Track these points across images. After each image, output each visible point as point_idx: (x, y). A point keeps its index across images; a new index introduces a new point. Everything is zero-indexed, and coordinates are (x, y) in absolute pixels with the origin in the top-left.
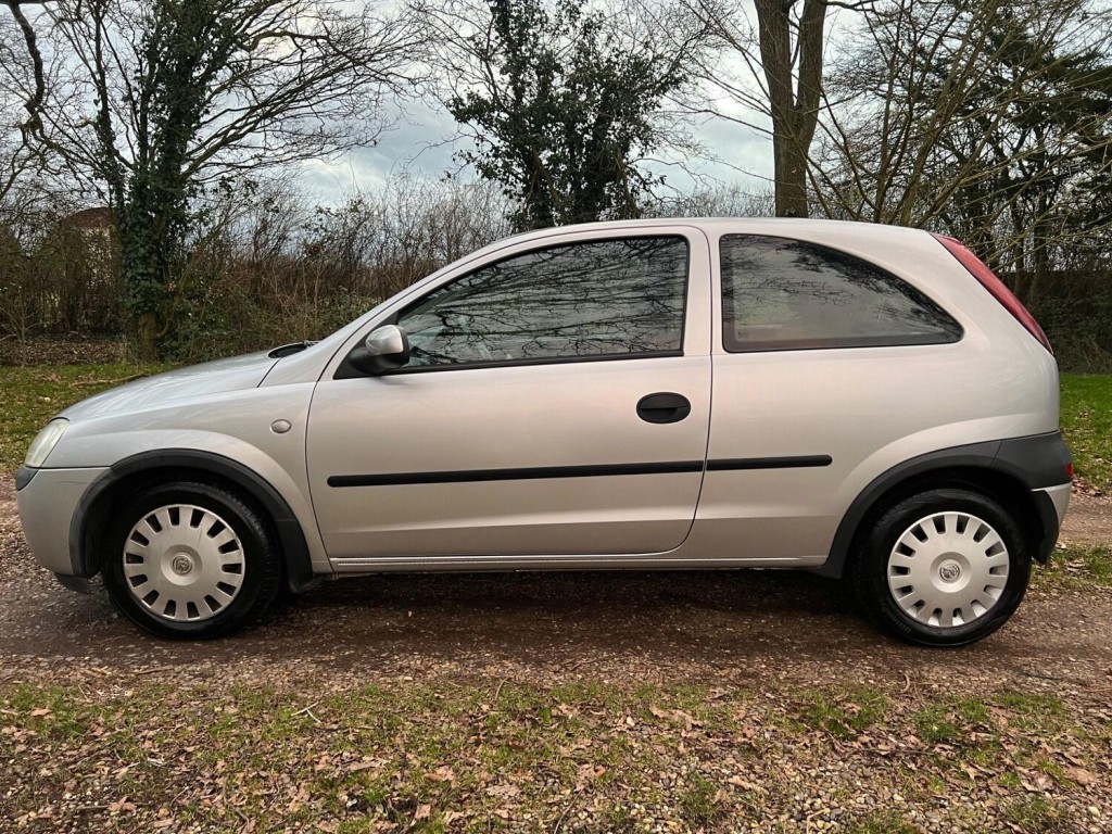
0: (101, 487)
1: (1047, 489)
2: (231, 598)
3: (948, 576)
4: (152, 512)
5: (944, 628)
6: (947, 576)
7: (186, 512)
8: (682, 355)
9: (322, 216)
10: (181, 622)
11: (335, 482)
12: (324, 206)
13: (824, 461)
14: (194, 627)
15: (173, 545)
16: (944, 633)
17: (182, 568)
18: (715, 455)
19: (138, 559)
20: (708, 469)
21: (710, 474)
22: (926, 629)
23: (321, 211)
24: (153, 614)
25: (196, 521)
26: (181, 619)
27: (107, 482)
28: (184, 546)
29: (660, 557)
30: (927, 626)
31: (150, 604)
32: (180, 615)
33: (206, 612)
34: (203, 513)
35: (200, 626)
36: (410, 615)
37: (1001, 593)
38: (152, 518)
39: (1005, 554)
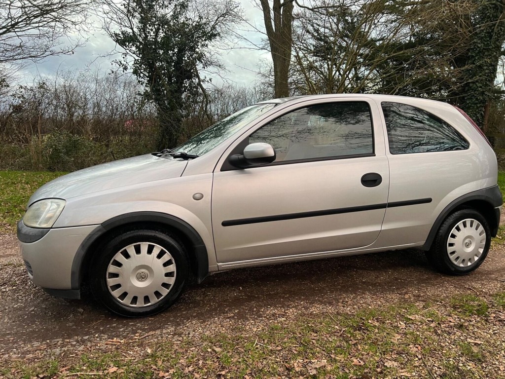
0: (96, 236)
2: (168, 291)
3: (467, 245)
4: (124, 248)
5: (465, 267)
7: (144, 246)
8: (375, 156)
9: (23, 90)
10: (140, 308)
11: (225, 224)
12: (24, 85)
13: (429, 201)
14: (148, 310)
15: (138, 265)
16: (465, 269)
17: (142, 278)
18: (391, 201)
19: (116, 275)
20: (388, 207)
21: (388, 209)
23: (21, 87)
24: (124, 305)
25: (150, 251)
26: (140, 306)
27: (100, 233)
28: (144, 265)
29: (366, 248)
30: (460, 267)
31: (122, 300)
32: (140, 304)
33: (154, 300)
34: (154, 246)
35: (152, 308)
36: (240, 289)
37: (483, 250)
38: (125, 252)
39: (485, 234)
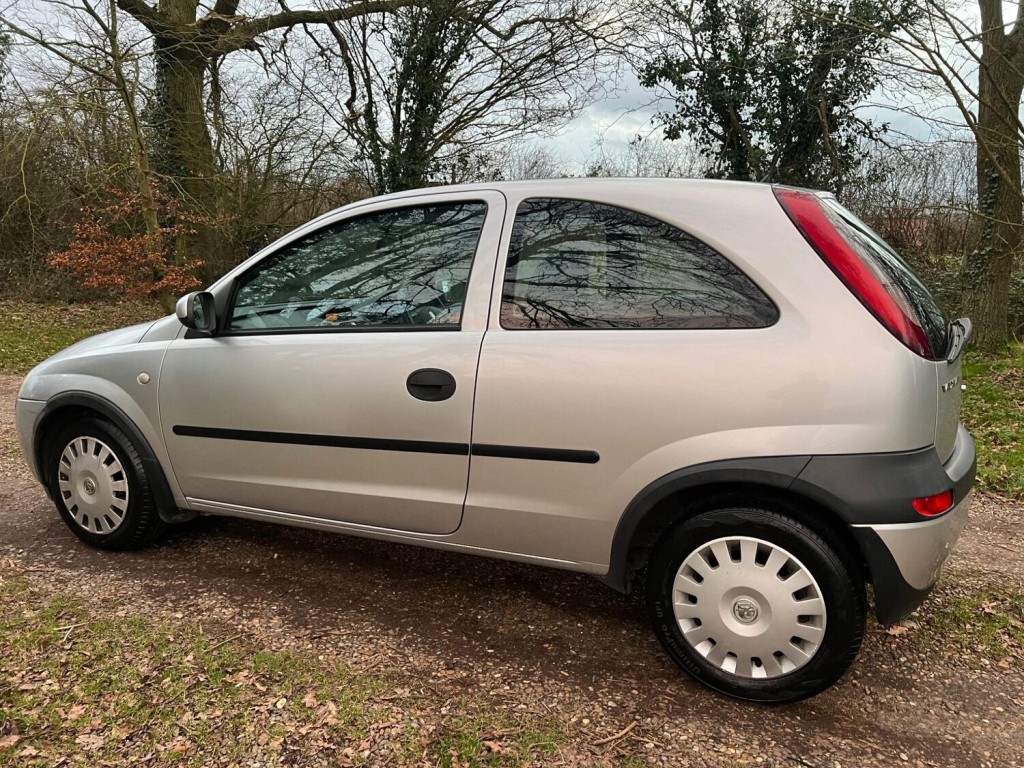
1: (876, 527)
2: (121, 520)
3: (743, 615)
4: (73, 441)
5: (740, 677)
6: (742, 615)
7: (91, 443)
11: (179, 430)
13: (591, 458)
14: (100, 539)
15: (84, 469)
16: (742, 683)
17: (89, 489)
19: (66, 477)
20: (474, 454)
21: (474, 459)
22: (720, 674)
24: (77, 523)
25: (97, 452)
26: (92, 531)
28: (90, 471)
31: (75, 515)
32: (92, 528)
33: (106, 529)
34: (101, 446)
35: (104, 539)
36: (276, 556)
37: (815, 649)
38: (73, 446)
39: (820, 601)
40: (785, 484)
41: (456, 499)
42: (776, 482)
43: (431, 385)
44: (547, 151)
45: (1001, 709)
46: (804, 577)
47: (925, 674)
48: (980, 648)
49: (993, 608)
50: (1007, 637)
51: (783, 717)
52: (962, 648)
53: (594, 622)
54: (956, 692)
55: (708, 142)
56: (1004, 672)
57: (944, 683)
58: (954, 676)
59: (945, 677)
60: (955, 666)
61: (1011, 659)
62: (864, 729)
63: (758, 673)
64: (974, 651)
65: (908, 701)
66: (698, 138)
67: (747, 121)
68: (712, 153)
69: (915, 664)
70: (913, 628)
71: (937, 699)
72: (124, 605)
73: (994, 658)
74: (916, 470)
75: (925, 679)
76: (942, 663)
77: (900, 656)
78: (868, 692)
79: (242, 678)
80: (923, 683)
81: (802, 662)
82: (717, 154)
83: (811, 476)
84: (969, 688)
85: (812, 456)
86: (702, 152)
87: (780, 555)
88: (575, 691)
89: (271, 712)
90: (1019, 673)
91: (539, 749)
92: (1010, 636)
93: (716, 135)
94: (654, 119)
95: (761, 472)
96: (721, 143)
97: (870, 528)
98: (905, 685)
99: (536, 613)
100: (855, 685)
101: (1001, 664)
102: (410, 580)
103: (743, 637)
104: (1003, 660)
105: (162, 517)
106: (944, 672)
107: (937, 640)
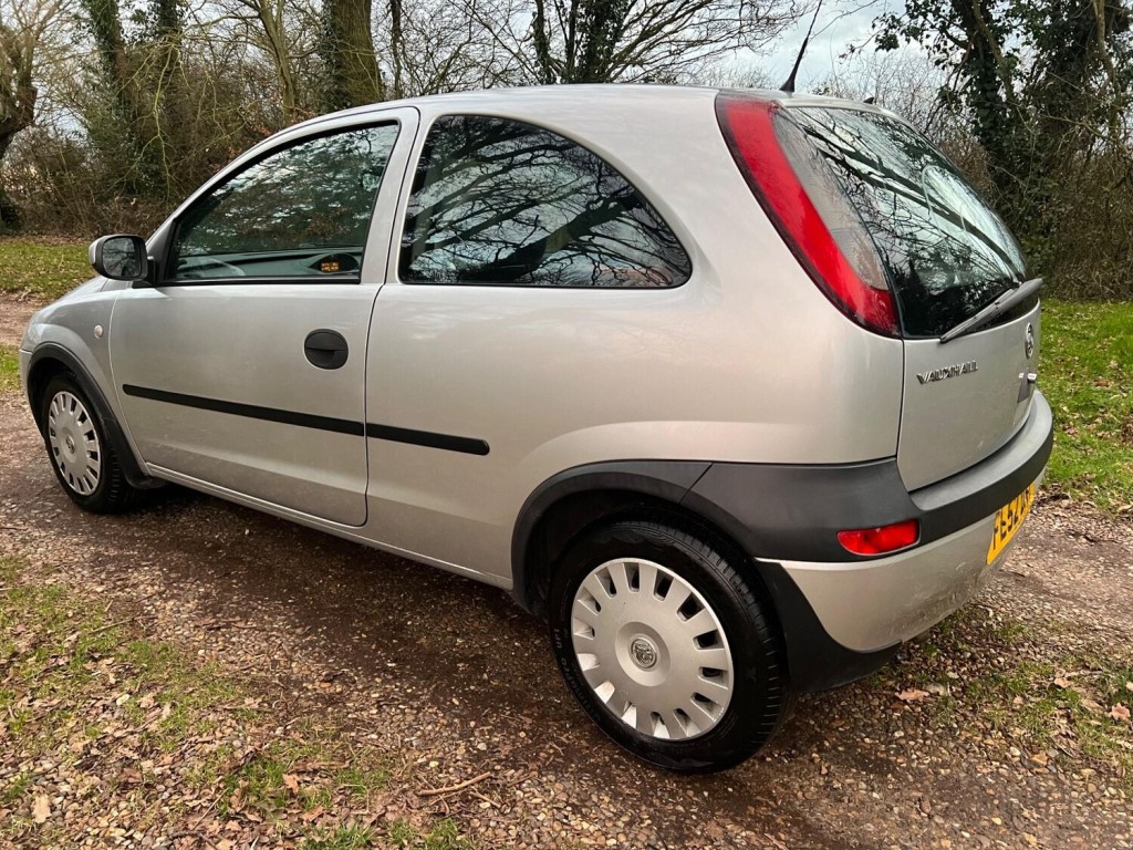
1: (786, 564)
2: (97, 481)
3: (641, 656)
5: (641, 734)
6: (639, 657)
7: (68, 399)
8: (359, 282)
11: (127, 390)
13: (479, 448)
15: (64, 426)
17: (70, 447)
20: (368, 435)
21: (370, 442)
25: (73, 409)
28: (68, 429)
30: (622, 721)
31: (64, 474)
33: (87, 489)
34: (76, 402)
36: (247, 532)
37: (722, 711)
38: (56, 401)
39: (725, 652)
40: (677, 497)
41: (358, 487)
42: (666, 493)
43: (327, 350)
44: (764, 72)
45: (998, 821)
46: (708, 619)
47: (918, 758)
48: (1017, 732)
49: (1069, 679)
50: (1065, 721)
51: (685, 790)
52: (993, 728)
53: (537, 642)
54: (948, 788)
55: (945, 51)
56: (1036, 770)
57: (936, 774)
58: (959, 765)
59: (944, 765)
60: (967, 752)
61: (1053, 753)
62: (783, 820)
63: (661, 732)
64: (1007, 736)
65: (873, 790)
66: (931, 45)
67: (999, 21)
68: (951, 64)
69: (912, 743)
70: (938, 694)
71: (915, 794)
72: (60, 572)
73: (1031, 748)
74: (863, 490)
75: (914, 765)
76: (952, 745)
77: (898, 729)
78: (824, 771)
79: (104, 666)
80: (908, 768)
81: (708, 727)
82: (956, 66)
83: (707, 491)
84: (971, 784)
85: (713, 462)
86: (938, 63)
87: (682, 588)
88: (450, 725)
89: (105, 708)
90: (1056, 774)
91: (348, 793)
92: (1071, 721)
93: (955, 40)
94: (877, 22)
95: (649, 478)
96: (964, 51)
97: (779, 565)
98: (879, 768)
99: (476, 624)
100: (812, 760)
101: (1035, 758)
102: (365, 572)
103: (641, 686)
104: (1043, 754)
105: (130, 482)
106: (947, 758)
107: (962, 714)
